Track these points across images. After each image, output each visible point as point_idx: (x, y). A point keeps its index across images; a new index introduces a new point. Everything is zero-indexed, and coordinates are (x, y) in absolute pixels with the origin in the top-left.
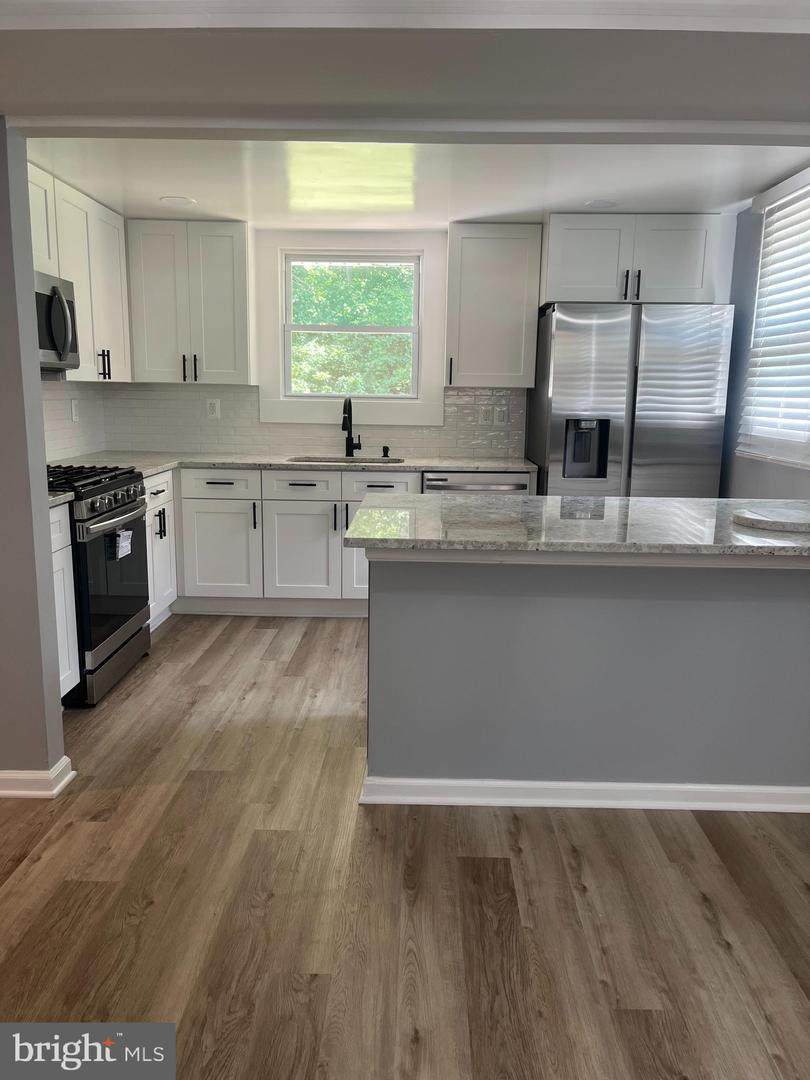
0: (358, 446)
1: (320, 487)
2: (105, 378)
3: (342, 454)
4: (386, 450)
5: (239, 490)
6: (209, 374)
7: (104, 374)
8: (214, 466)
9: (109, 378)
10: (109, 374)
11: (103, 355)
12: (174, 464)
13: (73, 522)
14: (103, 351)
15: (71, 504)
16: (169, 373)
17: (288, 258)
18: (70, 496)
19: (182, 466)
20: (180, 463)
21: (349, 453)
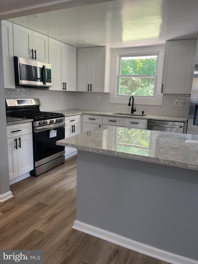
0: (135, 111)
1: (118, 122)
2: (64, 90)
3: (130, 113)
4: (143, 112)
5: (96, 121)
6: (94, 89)
7: (64, 89)
8: (90, 114)
9: (66, 90)
10: (66, 89)
11: (64, 84)
12: (81, 113)
13: (33, 127)
14: (64, 83)
15: (32, 122)
16: (84, 89)
17: (121, 56)
18: (32, 120)
19: (83, 114)
20: (83, 113)
21: (132, 112)
